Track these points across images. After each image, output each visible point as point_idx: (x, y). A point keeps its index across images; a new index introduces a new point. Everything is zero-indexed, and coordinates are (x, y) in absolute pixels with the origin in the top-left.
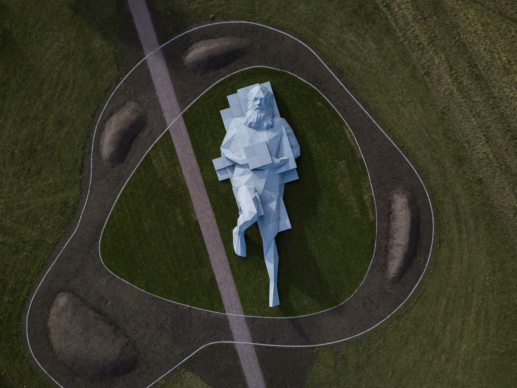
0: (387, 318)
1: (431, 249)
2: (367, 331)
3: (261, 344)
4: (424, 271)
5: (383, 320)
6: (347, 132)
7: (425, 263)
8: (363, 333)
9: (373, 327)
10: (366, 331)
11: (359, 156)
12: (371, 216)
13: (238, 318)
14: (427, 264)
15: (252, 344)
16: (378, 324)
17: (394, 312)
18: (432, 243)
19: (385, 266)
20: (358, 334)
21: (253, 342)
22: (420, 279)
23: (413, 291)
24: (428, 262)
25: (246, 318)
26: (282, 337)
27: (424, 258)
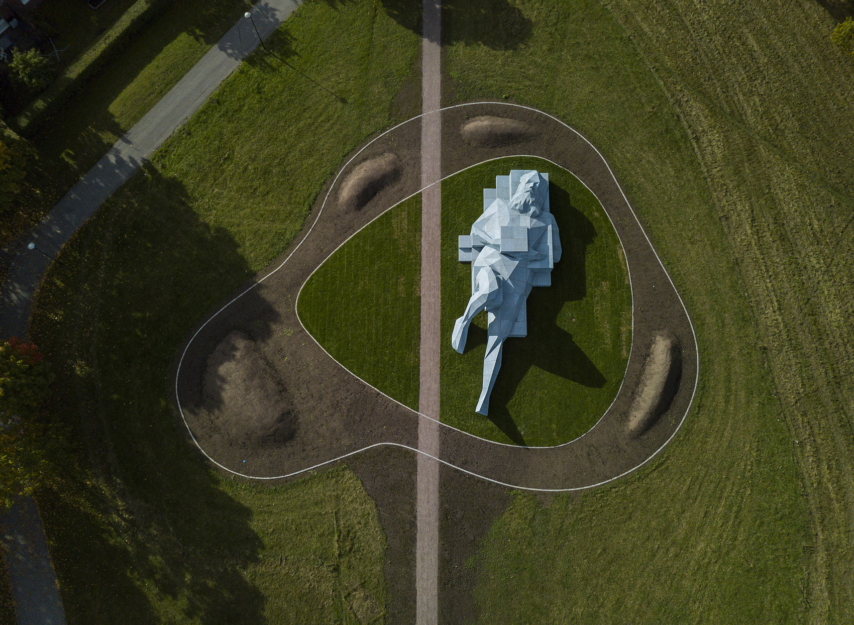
0: (613, 479)
1: (687, 411)
2: (584, 488)
3: (448, 464)
4: (673, 436)
5: (608, 481)
6: (619, 252)
7: (676, 426)
8: (579, 489)
9: (593, 486)
10: (582, 488)
11: (626, 282)
12: (624, 353)
13: (430, 423)
14: (678, 429)
15: (438, 460)
16: (599, 484)
17: (624, 474)
18: (690, 406)
19: (625, 416)
20: (572, 488)
21: (440, 459)
22: (665, 444)
23: (653, 456)
24: (679, 426)
25: (440, 425)
26: (477, 463)
27: (675, 420)
